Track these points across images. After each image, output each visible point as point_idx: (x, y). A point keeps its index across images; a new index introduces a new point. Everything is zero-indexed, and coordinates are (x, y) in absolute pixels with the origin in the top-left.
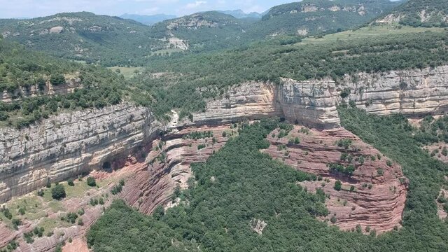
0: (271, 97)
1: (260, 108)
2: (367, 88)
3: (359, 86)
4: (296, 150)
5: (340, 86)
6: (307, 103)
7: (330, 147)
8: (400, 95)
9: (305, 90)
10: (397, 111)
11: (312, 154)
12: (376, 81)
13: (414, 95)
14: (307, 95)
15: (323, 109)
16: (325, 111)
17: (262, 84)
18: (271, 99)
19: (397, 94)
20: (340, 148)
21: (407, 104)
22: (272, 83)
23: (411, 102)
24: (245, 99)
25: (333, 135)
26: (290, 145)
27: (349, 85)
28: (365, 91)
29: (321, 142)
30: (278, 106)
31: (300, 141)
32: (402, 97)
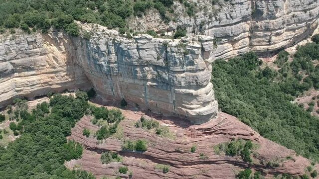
0: (62, 57)
1: (45, 78)
2: (209, 22)
3: (199, 21)
4: (141, 162)
5: (171, 24)
6: (149, 76)
7: (212, 157)
8: (251, 28)
9: (143, 54)
10: (246, 50)
11: (178, 171)
12: (219, 10)
13: (272, 27)
14: (149, 64)
15: (192, 91)
16: (196, 96)
17: (39, 36)
18: (63, 62)
19: (246, 26)
20: (232, 159)
21: (260, 39)
22: (61, 34)
23: (266, 36)
24: (10, 67)
25: (210, 134)
26: (125, 152)
27: (185, 20)
28: (207, 27)
29: (193, 150)
30: (78, 72)
31: (147, 145)
32: (253, 30)
